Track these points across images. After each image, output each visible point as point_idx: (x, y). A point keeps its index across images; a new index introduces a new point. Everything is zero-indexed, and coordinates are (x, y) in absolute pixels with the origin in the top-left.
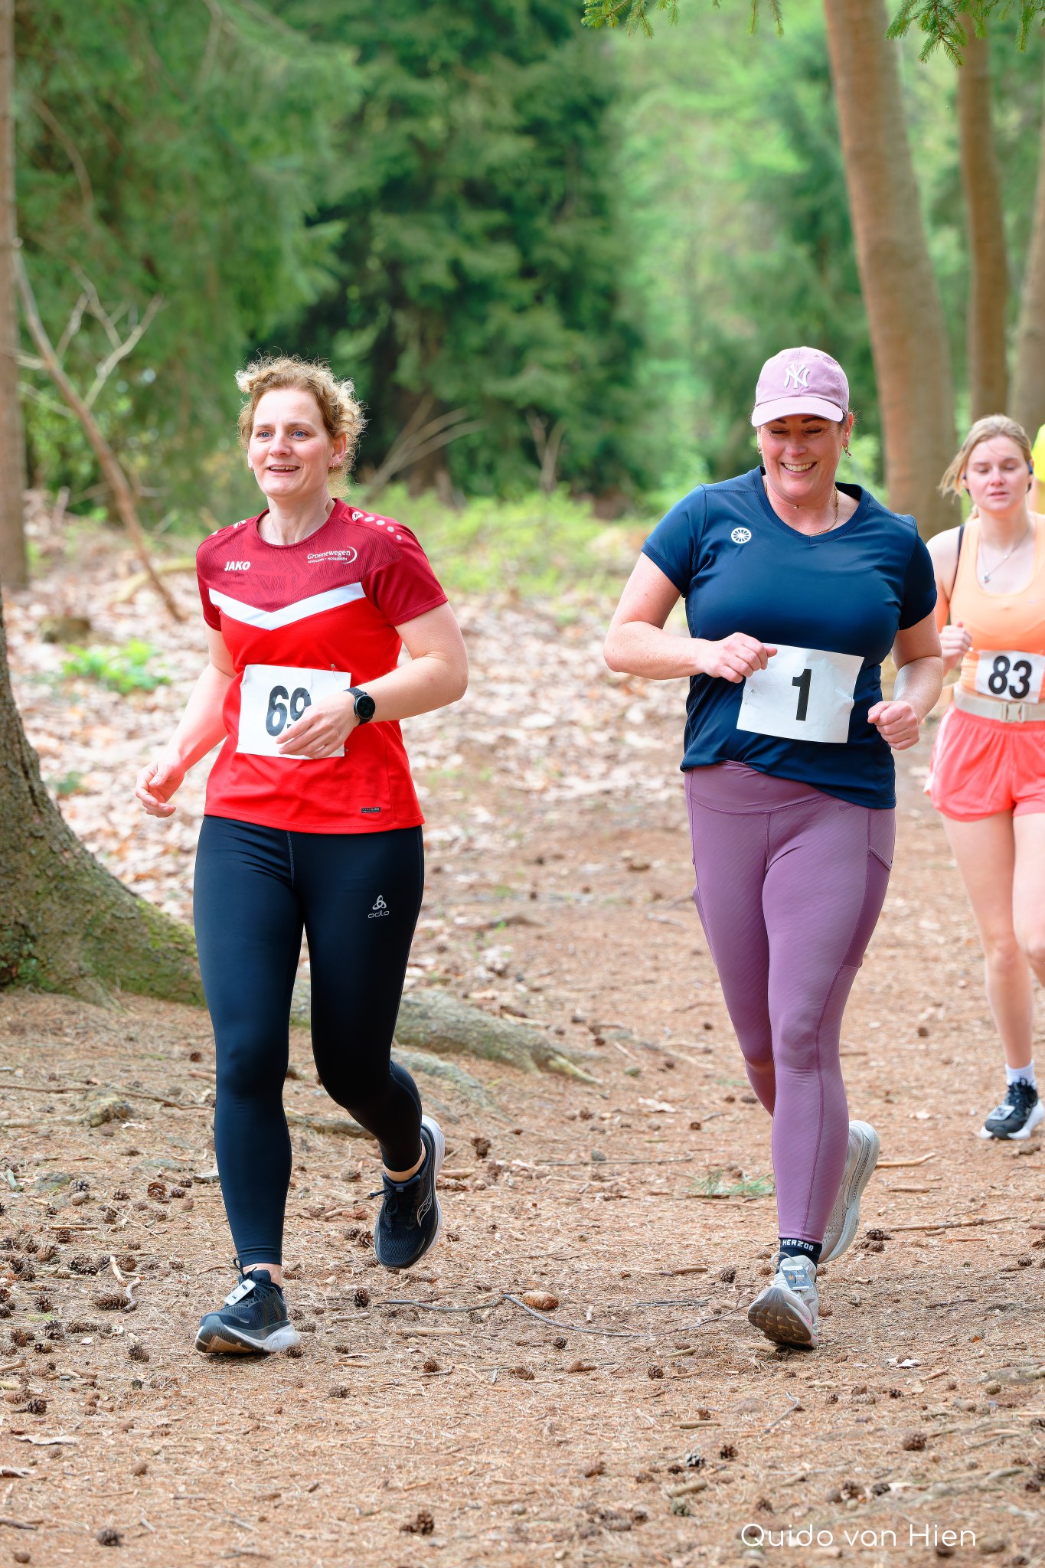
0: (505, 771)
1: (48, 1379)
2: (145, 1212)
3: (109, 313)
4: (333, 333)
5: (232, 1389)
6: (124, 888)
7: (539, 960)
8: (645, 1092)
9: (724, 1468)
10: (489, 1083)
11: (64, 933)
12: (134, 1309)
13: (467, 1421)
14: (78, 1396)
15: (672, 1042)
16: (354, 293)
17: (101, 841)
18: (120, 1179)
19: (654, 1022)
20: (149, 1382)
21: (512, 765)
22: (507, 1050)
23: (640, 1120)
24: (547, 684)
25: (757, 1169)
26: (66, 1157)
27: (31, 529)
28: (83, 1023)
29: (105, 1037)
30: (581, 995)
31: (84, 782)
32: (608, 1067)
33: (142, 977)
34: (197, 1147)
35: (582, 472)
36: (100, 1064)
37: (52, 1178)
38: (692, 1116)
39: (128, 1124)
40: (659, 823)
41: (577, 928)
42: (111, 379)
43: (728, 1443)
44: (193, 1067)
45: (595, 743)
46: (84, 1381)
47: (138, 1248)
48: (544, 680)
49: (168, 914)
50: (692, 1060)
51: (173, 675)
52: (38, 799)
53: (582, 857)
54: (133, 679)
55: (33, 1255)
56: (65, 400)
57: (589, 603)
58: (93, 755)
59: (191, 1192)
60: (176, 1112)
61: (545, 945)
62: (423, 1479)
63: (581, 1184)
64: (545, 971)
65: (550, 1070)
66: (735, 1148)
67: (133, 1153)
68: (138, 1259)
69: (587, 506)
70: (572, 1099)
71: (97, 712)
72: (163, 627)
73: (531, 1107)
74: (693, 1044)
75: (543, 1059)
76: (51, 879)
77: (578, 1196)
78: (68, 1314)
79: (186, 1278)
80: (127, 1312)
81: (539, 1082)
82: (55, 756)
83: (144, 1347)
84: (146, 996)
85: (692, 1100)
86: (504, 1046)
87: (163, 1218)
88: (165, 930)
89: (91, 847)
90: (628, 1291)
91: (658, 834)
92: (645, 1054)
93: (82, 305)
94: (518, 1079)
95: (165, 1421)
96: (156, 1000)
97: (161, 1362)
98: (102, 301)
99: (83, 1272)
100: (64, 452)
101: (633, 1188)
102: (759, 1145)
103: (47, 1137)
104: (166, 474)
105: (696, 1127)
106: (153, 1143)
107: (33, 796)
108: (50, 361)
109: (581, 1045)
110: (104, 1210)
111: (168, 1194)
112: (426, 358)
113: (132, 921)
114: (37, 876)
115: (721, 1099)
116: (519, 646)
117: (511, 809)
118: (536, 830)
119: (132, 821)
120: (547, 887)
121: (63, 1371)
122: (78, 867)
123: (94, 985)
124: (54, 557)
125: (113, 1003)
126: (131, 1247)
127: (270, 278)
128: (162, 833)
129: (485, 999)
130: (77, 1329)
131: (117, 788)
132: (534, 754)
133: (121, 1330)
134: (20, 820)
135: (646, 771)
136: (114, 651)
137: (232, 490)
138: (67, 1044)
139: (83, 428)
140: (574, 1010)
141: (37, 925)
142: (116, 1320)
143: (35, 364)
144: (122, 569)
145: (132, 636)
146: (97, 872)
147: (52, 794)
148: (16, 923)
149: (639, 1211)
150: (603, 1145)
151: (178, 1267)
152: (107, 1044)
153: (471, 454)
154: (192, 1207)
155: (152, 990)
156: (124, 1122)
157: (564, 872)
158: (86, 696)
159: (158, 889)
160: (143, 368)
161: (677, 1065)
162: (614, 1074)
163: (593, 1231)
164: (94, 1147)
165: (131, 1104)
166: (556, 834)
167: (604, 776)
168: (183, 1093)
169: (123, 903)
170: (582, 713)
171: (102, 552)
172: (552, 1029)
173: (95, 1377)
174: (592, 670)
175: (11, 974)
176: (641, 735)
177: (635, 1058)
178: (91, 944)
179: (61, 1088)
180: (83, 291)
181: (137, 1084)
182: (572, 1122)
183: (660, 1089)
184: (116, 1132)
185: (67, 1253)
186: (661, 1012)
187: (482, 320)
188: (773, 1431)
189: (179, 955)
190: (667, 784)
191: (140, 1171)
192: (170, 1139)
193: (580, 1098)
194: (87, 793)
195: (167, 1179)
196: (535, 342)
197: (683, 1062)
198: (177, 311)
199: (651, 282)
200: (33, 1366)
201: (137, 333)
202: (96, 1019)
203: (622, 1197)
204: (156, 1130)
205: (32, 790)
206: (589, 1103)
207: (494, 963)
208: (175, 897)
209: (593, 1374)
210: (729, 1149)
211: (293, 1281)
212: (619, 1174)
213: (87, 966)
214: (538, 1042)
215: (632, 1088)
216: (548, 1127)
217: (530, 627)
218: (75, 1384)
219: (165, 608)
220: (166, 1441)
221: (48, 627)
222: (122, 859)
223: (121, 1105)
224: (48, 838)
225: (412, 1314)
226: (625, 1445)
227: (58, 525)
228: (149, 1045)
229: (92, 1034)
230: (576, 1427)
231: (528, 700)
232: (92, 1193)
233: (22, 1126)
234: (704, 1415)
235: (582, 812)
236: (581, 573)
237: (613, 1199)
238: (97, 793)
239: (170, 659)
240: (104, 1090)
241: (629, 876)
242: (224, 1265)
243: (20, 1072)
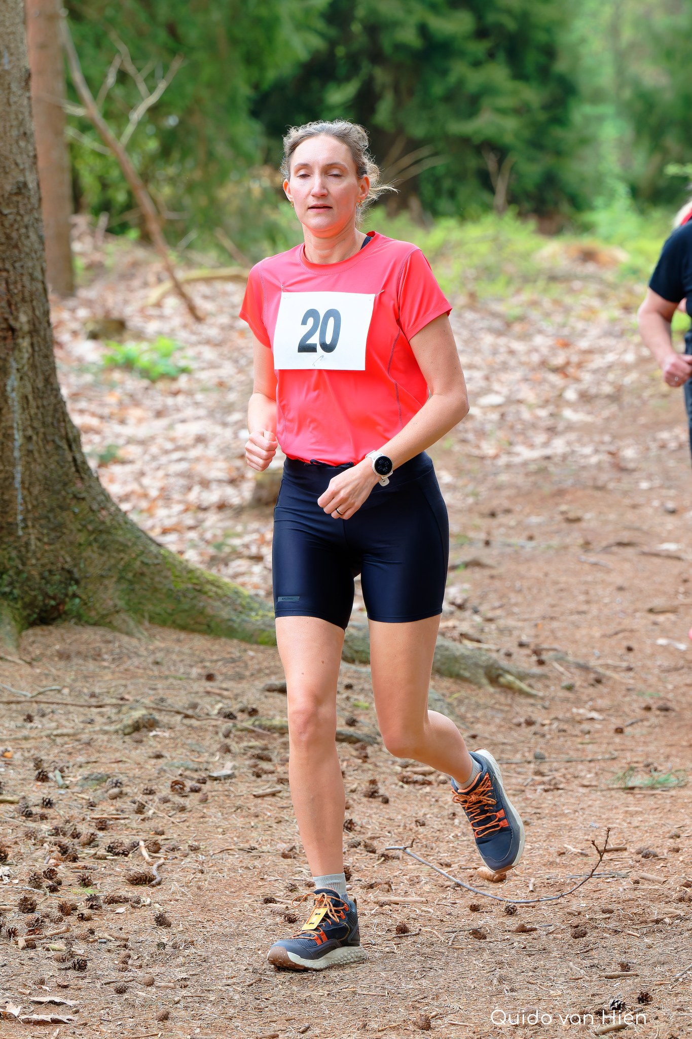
0: (464, 441)
1: (88, 942)
2: (168, 804)
3: (139, 70)
4: (323, 86)
5: (239, 949)
6: (151, 539)
7: (492, 596)
8: (578, 703)
9: (641, 1011)
10: (450, 697)
11: (102, 576)
12: (159, 884)
13: (431, 974)
14: (113, 956)
15: (601, 662)
16: (341, 51)
17: (134, 500)
18: (149, 777)
19: (586, 645)
20: (171, 944)
21: (470, 436)
22: (465, 669)
23: (573, 726)
24: (499, 370)
25: (669, 765)
26: (103, 760)
27: (77, 247)
28: (118, 651)
29: (136, 661)
30: (526, 624)
31: (121, 453)
32: (547, 682)
33: (166, 612)
34: (211, 751)
35: (528, 196)
36: (132, 684)
37: (93, 777)
38: (616, 722)
39: (154, 733)
40: (590, 483)
41: (522, 569)
42: (140, 124)
43: (644, 990)
44: (208, 685)
45: (538, 418)
46: (118, 943)
47: (162, 833)
48: (497, 366)
49: (187, 561)
50: (616, 676)
51: (193, 365)
52: (80, 468)
53: (527, 510)
54: (161, 368)
55: (76, 840)
56: (104, 142)
57: (534, 304)
58: (128, 431)
59: (205, 788)
60: (194, 722)
61: (497, 583)
62: (395, 1022)
63: (525, 779)
64: (497, 604)
65: (502, 686)
66: (652, 748)
67: (159, 756)
68: (162, 843)
69: (532, 224)
70: (518, 709)
71: (131, 396)
72: (185, 326)
73: (485, 716)
74: (618, 663)
75: (494, 676)
76: (91, 533)
77: (523, 788)
78: (104, 888)
79: (201, 858)
80: (153, 886)
81: (492, 695)
82: (97, 432)
83: (167, 915)
84: (170, 627)
85: (616, 709)
86: (463, 666)
87: (183, 809)
88: (184, 573)
89: (124, 507)
90: (565, 866)
91: (589, 492)
92: (577, 672)
93: (117, 63)
94: (474, 693)
95: (184, 975)
96: (177, 631)
97: (181, 928)
98: (133, 59)
99: (117, 854)
100: (105, 185)
101: (568, 782)
102: (671, 746)
103: (88, 744)
104: (187, 201)
105: (619, 731)
106: (175, 748)
107: (76, 465)
108: (90, 109)
109: (526, 665)
110: (134, 803)
111: (187, 789)
112: (399, 104)
113: (158, 567)
114: (79, 531)
115: (640, 708)
116: (476, 339)
117: (469, 472)
118: (490, 489)
119: (159, 484)
120: (498, 536)
121: (100, 935)
122: (114, 523)
123: (127, 618)
124: (96, 269)
125: (142, 634)
126: (157, 833)
127: (270, 40)
128: (185, 494)
129: (447, 628)
130: (113, 901)
131: (147, 457)
132: (488, 427)
133: (148, 901)
134: (65, 484)
135: (579, 441)
136: (144, 346)
137: (242, 213)
138: (105, 668)
139: (119, 164)
140: (519, 637)
141: (80, 570)
142: (144, 893)
143: (79, 112)
144: (152, 279)
145: (160, 333)
146: (129, 526)
147: (92, 464)
148: (63, 569)
149: (572, 800)
150: (544, 746)
151: (195, 849)
152: (138, 667)
153: (436, 182)
154: (206, 800)
155: (174, 622)
156: (151, 731)
157: (513, 523)
158: (122, 383)
159: (181, 540)
160: (168, 114)
161: (604, 681)
162: (552, 688)
163: (535, 817)
164: (127, 751)
165: (157, 716)
166: (506, 492)
167: (546, 444)
168: (199, 707)
169: (150, 552)
170: (527, 393)
171: (135, 265)
172: (503, 651)
173: (127, 940)
174: (535, 358)
175: (58, 610)
176: (576, 411)
177: (569, 675)
178: (124, 586)
179: (100, 704)
180: (118, 51)
181: (162, 700)
182: (518, 728)
183: (591, 700)
184: (145, 739)
185: (105, 839)
186: (592, 637)
187: (444, 73)
188: (681, 980)
189: (196, 593)
190: (597, 451)
191: (165, 771)
192: (189, 744)
193: (525, 708)
194: (123, 462)
195: (186, 777)
196: (488, 90)
197: (609, 678)
198: (194, 68)
199: (583, 41)
200: (76, 932)
201: (162, 86)
202: (127, 646)
203: (558, 789)
204: (178, 738)
205: (75, 460)
206: (533, 712)
207: (455, 598)
208: (194, 546)
209: (534, 934)
210: (646, 749)
211: (289, 860)
212: (556, 770)
213: (121, 604)
214: (491, 661)
215: (567, 700)
216: (499, 732)
217: (485, 324)
218: (111, 946)
219: (187, 310)
220: (184, 992)
221: (91, 327)
222: (151, 516)
223: (149, 717)
224: (88, 499)
225: (386, 886)
226: (560, 993)
227: (100, 243)
228: (172, 668)
229: (125, 659)
230: (520, 978)
231: (483, 383)
232: (125, 790)
233: (68, 735)
234: (625, 967)
235: (527, 475)
236: (527, 279)
237: (552, 790)
238: (131, 462)
239: (191, 352)
240: (135, 705)
241: (564, 525)
242: (233, 847)
243: (66, 691)
